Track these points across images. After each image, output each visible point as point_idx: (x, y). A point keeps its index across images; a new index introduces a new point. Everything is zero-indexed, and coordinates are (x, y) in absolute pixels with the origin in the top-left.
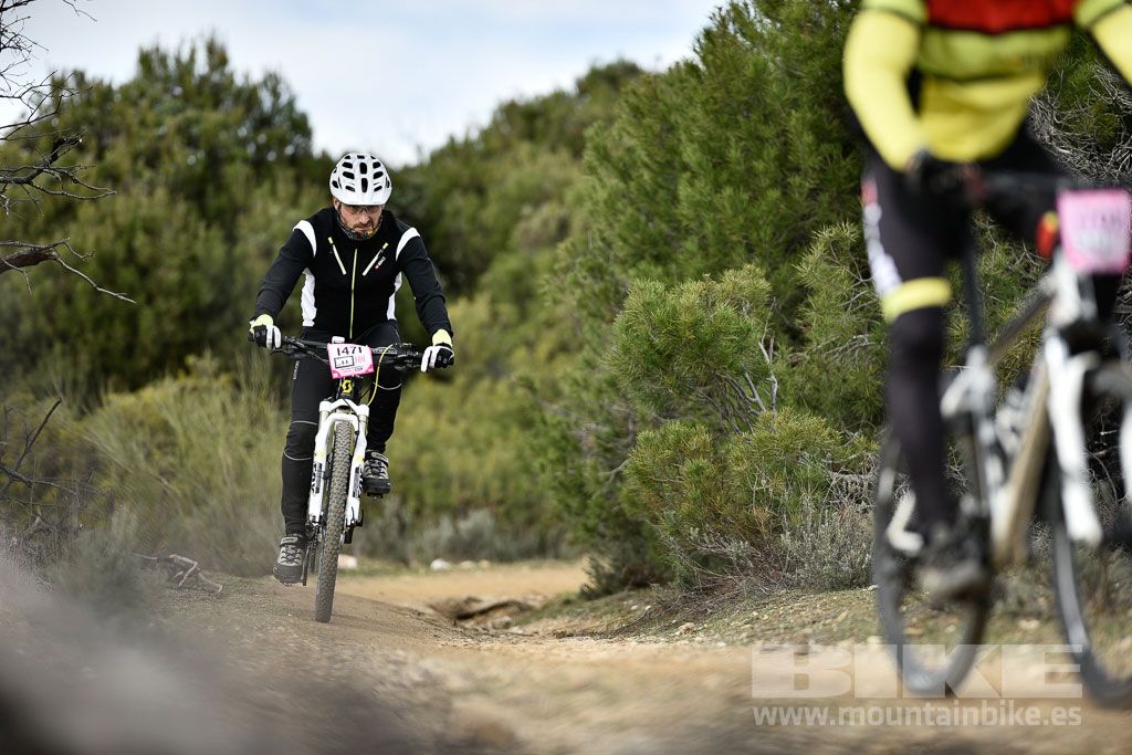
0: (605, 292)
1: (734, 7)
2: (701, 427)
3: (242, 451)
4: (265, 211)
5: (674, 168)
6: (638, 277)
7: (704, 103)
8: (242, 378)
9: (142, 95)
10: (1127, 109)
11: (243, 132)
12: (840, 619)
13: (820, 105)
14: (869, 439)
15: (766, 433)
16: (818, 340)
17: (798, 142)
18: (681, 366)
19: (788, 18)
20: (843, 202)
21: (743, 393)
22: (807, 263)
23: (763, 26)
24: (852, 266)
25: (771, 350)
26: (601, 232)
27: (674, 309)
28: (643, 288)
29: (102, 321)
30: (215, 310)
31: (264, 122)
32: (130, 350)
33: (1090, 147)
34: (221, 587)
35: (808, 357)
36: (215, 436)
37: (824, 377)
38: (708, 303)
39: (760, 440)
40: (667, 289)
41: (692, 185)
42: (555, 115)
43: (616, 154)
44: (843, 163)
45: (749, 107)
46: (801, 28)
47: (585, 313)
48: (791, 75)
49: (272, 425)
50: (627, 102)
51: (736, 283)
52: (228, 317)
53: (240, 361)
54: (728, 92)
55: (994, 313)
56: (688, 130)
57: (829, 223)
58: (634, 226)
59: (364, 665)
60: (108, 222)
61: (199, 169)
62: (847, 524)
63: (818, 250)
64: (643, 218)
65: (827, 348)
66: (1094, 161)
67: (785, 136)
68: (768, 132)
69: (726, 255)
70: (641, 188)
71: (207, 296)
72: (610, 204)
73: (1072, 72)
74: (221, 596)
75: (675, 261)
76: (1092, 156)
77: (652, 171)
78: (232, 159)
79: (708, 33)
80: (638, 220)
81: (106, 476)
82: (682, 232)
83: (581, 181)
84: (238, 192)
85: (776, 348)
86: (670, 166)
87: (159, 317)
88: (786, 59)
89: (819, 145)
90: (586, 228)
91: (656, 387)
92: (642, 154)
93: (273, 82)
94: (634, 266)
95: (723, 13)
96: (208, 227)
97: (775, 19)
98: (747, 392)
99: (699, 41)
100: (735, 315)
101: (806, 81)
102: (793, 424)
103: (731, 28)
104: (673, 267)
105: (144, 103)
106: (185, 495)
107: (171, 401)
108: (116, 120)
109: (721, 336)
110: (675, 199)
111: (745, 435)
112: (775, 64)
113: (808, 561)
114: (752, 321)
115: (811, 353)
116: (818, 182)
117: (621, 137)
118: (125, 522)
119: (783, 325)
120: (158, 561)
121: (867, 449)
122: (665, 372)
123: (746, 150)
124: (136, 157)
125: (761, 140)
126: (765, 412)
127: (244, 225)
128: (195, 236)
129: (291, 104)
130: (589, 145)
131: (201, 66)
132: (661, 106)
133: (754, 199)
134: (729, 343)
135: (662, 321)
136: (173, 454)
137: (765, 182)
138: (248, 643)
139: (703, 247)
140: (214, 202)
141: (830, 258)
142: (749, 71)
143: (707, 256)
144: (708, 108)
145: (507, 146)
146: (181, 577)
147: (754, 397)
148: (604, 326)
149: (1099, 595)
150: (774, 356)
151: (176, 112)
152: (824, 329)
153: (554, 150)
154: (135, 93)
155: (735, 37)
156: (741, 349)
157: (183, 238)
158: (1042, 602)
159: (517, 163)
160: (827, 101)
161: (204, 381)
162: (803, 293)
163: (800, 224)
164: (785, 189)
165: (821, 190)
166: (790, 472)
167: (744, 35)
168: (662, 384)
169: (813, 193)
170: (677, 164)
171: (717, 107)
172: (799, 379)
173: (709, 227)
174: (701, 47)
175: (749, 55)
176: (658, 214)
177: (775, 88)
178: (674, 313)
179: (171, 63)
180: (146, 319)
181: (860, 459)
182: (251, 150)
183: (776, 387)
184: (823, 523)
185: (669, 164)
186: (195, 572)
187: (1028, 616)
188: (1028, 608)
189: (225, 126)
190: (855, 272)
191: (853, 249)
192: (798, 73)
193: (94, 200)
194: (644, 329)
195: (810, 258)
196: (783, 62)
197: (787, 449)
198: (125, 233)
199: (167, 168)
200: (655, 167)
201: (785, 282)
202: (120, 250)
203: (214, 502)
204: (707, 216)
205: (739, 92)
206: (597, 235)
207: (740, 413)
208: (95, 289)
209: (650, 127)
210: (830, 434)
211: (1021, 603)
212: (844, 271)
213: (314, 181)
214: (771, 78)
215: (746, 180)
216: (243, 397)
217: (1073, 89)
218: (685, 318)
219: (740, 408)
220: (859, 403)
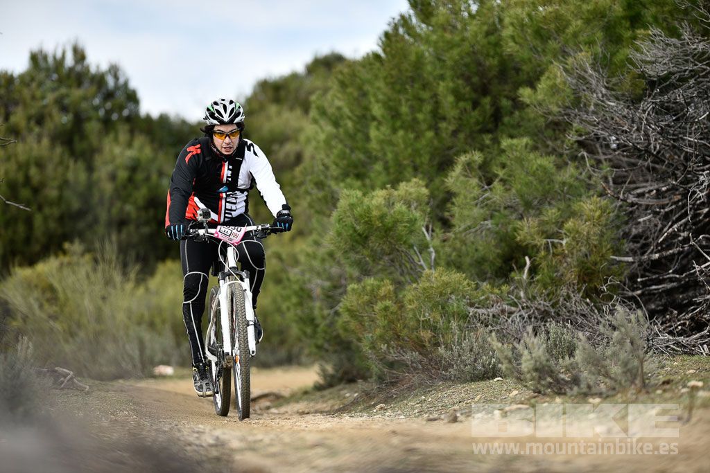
0: (325, 198)
1: (403, 17)
2: (387, 281)
3: (100, 302)
4: (111, 151)
5: (366, 119)
6: (346, 188)
7: (385, 78)
8: (99, 256)
9: (33, 79)
10: (650, 77)
11: (97, 101)
12: (476, 399)
13: (458, 78)
14: (493, 287)
15: (427, 284)
16: (459, 225)
17: (444, 101)
18: (374, 243)
19: (437, 24)
20: (473, 139)
21: (413, 259)
22: (452, 177)
23: (422, 29)
24: (480, 178)
25: (430, 231)
26: (322, 160)
27: (369, 207)
28: (348, 195)
29: (10, 223)
30: (81, 214)
31: (109, 95)
32: (28, 240)
33: (627, 100)
34: (88, 387)
35: (453, 236)
36: (83, 293)
37: (464, 248)
38: (390, 204)
39: (424, 288)
40: (364, 195)
41: (378, 129)
42: (293, 86)
43: (331, 111)
44: (473, 114)
45: (413, 80)
46: (444, 29)
47: (312, 211)
48: (439, 60)
49: (118, 285)
50: (336, 78)
51: (407, 191)
52: (90, 218)
53: (97, 245)
54: (400, 71)
55: (569, 206)
56: (375, 95)
57: (465, 152)
58: (342, 156)
59: (178, 434)
60: (13, 160)
61: (69, 126)
62: (480, 340)
63: (458, 169)
64: (348, 151)
65: (465, 230)
66: (630, 109)
67: (437, 98)
68: (426, 95)
69: (401, 173)
70: (347, 132)
71: (76, 205)
72: (327, 142)
73: (615, 54)
74: (88, 393)
75: (369, 177)
76: (628, 106)
77: (353, 121)
78: (89, 119)
79: (387, 34)
80: (344, 153)
81: (14, 319)
82: (373, 159)
83: (309, 129)
84: (94, 139)
85: (433, 231)
86: (364, 118)
87: (46, 219)
88: (436, 48)
89: (457, 103)
90: (313, 158)
91: (358, 257)
92: (346, 111)
93: (114, 70)
94: (343, 181)
95: (396, 21)
96: (76, 161)
97: (428, 24)
98: (416, 259)
99: (380, 39)
100: (407, 211)
101: (449, 63)
102: (444, 278)
103: (401, 31)
104: (368, 182)
105: (34, 85)
106: (64, 331)
107: (54, 271)
108: (16, 96)
109: (399, 224)
110: (368, 139)
111: (414, 285)
112: (429, 53)
113: (456, 363)
114: (417, 214)
115: (455, 234)
116: (457, 125)
117: (333, 100)
118: (26, 348)
119: (437, 216)
120: (48, 371)
121: (492, 293)
122: (364, 247)
123: (412, 107)
124: (29, 119)
125: (421, 100)
126: (427, 271)
127: (98, 160)
128: (67, 167)
129: (126, 84)
130: (313, 106)
131: (69, 61)
132: (358, 80)
133: (417, 138)
134: (403, 228)
135: (361, 216)
136: (56, 306)
137: (424, 126)
138: (105, 423)
139: (386, 168)
140: (79, 146)
141: (466, 174)
142: (413, 58)
143: (388, 174)
144: (388, 80)
145: (262, 108)
146: (62, 382)
147: (420, 261)
148: (325, 219)
149: (638, 382)
150: (432, 235)
151: (54, 90)
152: (463, 218)
153: (292, 109)
154: (27, 79)
155: (403, 36)
156: (411, 232)
157: (60, 170)
158: (602, 386)
159: (269, 118)
160: (462, 75)
161: (75, 259)
162: (449, 196)
163: (447, 152)
164: (437, 131)
165: (459, 131)
166: (443, 308)
167: (409, 35)
168: (362, 255)
169: (455, 133)
170: (369, 117)
171: (392, 80)
172: (448, 250)
173: (390, 156)
174: (383, 43)
175: (413, 47)
176: (358, 148)
177: (429, 68)
178: (369, 210)
179: (50, 60)
180: (38, 220)
181: (487, 299)
182: (101, 113)
183: (433, 255)
184: (465, 339)
185: (364, 116)
186: (72, 378)
187: (594, 395)
188: (594, 390)
189: (85, 98)
190: (481, 182)
191: (480, 167)
192: (444, 58)
193: (4, 147)
194: (350, 220)
195: (454, 174)
196: (434, 51)
197: (441, 294)
198: (24, 167)
199: (49, 125)
200: (355, 118)
201: (438, 189)
202: (20, 177)
203: (82, 334)
204: (388, 149)
205: (407, 70)
206: (319, 162)
207: (411, 272)
208: (5, 202)
209: (351, 94)
210: (468, 284)
211: (589, 387)
212: (474, 181)
213: (142, 131)
214: (427, 61)
215: (412, 126)
216: (100, 267)
217: (616, 64)
218: (375, 213)
219: (411, 269)
220: (486, 264)
